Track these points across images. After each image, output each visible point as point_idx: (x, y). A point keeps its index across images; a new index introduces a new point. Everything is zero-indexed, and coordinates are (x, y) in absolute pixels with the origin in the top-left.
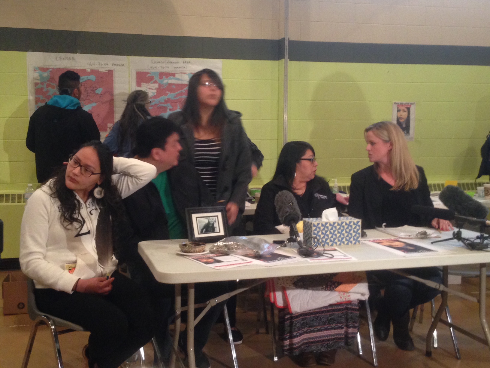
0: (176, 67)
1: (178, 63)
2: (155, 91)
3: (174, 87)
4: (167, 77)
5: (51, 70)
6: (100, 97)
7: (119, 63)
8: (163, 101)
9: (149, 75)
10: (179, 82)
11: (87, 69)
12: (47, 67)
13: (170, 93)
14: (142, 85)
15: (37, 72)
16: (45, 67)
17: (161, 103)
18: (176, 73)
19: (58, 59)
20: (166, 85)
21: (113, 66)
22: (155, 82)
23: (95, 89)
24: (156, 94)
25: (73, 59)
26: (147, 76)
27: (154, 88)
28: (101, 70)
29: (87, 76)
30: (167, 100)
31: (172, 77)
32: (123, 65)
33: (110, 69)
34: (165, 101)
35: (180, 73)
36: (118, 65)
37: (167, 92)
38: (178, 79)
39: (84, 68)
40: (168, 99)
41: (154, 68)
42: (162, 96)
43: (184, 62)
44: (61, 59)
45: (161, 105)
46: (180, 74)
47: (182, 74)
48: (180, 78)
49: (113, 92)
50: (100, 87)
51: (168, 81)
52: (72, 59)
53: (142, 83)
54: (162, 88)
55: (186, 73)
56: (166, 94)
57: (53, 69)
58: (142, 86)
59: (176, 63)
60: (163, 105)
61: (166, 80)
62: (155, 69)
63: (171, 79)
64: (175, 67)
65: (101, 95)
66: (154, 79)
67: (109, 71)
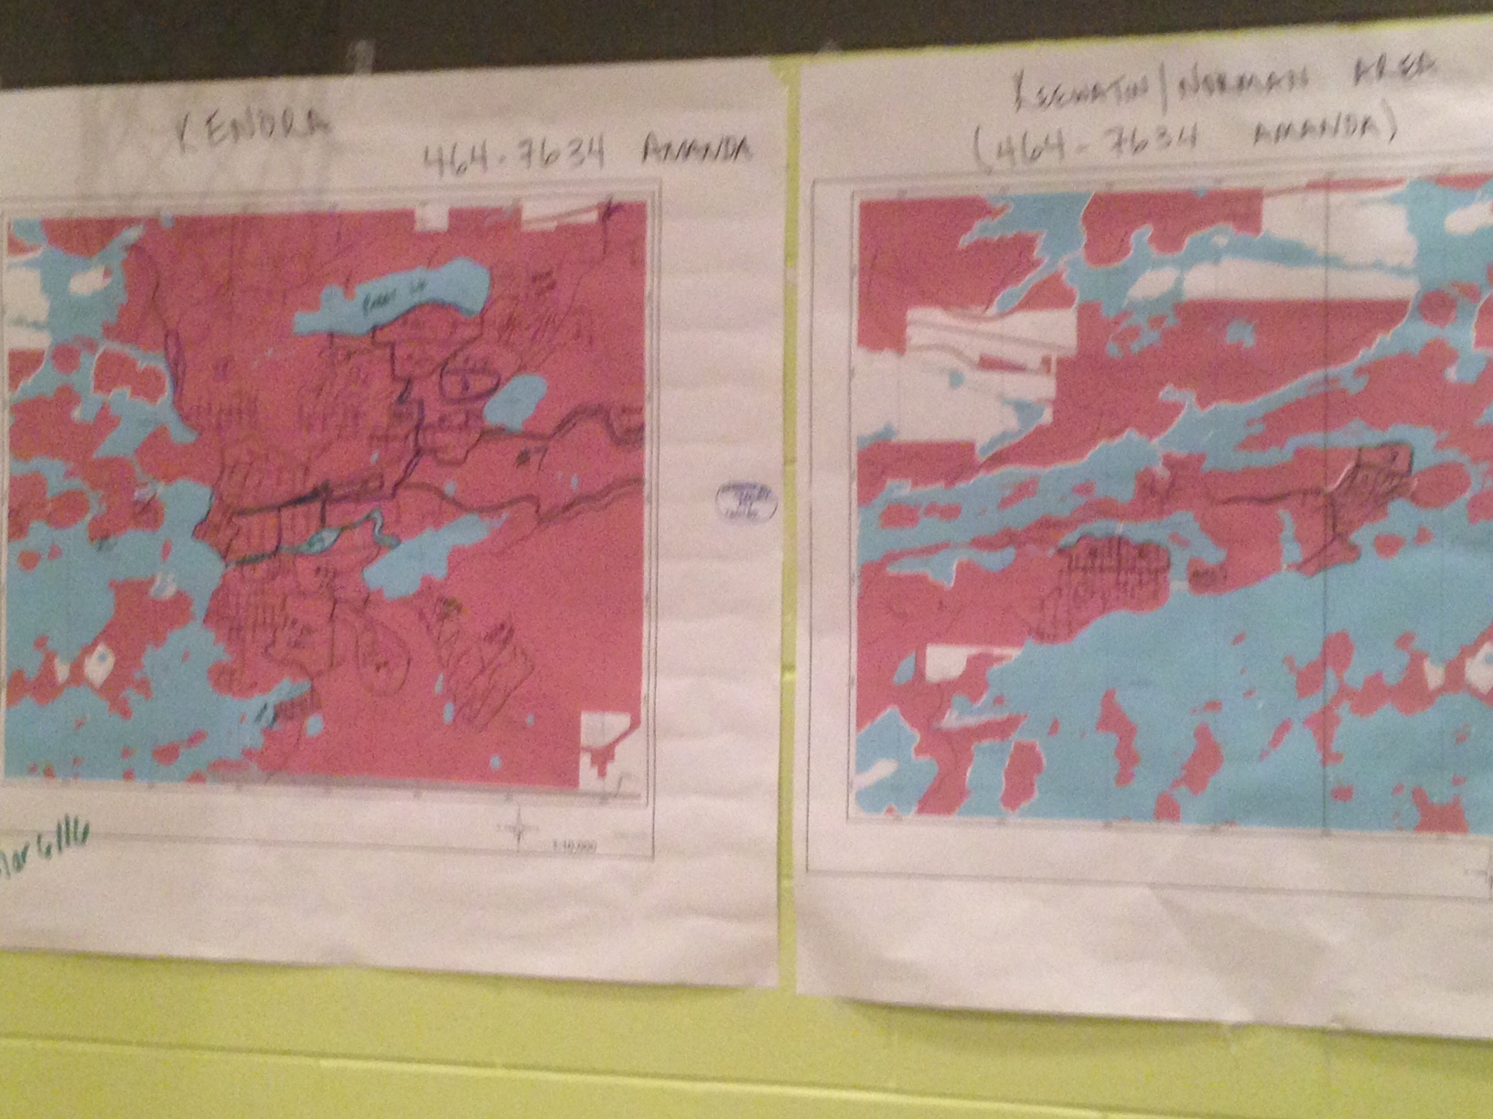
0: (1271, 127)
1: (1298, 79)
2: (1043, 387)
3: (1242, 335)
4: (1168, 241)
5: (132, 234)
6: (523, 459)
7: (709, 126)
8: (1125, 493)
9: (979, 231)
10: (1302, 284)
11: (424, 204)
12: (111, 208)
13: (1203, 401)
14: (910, 331)
15: (30, 256)
16: (92, 211)
17: (1105, 509)
18: (1269, 185)
19: (195, 135)
20: (1156, 322)
21: (653, 167)
22: (1050, 295)
23: (479, 384)
24: (1047, 417)
25: (316, 123)
26: (965, 241)
27: (1033, 358)
28: (539, 211)
29: (418, 273)
30: (1161, 471)
31: (1222, 235)
32: (741, 146)
33: (623, 193)
34: (1147, 485)
35: (1313, 186)
36: (688, 150)
37: (1168, 393)
38: (1290, 254)
39: (395, 201)
40: (1170, 463)
41: (1036, 155)
42: (1114, 433)
43: (1359, 72)
44: (217, 136)
45: (1100, 527)
46: (1317, 198)
47: (1337, 198)
48: (1311, 237)
49: (640, 410)
50: (522, 369)
51: (1179, 281)
52: (300, 122)
53: (914, 314)
54: (1113, 350)
55: (1380, 184)
56: (1157, 419)
57: (152, 222)
58: (915, 335)
59: (1272, 82)
60: (1120, 528)
61: (1157, 265)
62: (1048, 159)
63: (1215, 256)
64: (1259, 133)
65: (531, 444)
66: (1035, 264)
67: (609, 211)
